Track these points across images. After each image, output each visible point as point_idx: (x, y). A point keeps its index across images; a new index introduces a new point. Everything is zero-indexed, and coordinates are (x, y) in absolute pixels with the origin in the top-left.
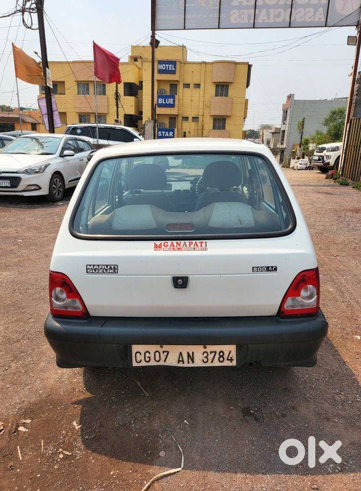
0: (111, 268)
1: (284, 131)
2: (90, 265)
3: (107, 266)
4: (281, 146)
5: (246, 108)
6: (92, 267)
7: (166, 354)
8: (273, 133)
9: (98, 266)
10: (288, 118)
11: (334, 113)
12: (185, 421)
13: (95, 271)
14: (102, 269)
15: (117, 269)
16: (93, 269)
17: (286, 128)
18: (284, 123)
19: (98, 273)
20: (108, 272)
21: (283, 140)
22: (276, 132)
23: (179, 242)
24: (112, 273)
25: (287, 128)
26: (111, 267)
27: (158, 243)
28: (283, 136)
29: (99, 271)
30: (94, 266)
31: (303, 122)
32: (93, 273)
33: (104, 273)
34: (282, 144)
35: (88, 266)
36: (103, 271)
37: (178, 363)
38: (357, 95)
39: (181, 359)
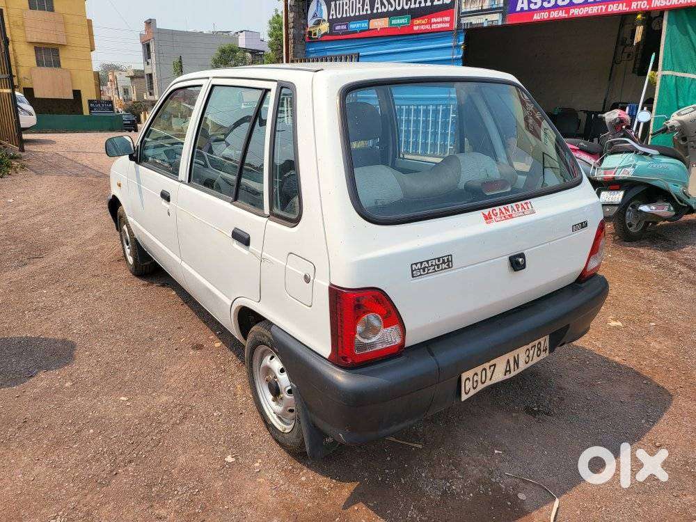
0: (444, 262)
1: (150, 76)
2: (416, 264)
3: (439, 259)
4: (151, 98)
5: (91, 35)
6: (419, 265)
7: (492, 368)
8: (132, 78)
9: (427, 261)
10: (153, 55)
11: (223, 51)
12: (496, 452)
13: (424, 271)
14: (432, 265)
15: (451, 261)
16: (421, 268)
17: (152, 69)
18: (148, 63)
19: (428, 273)
20: (441, 268)
21: (151, 88)
22: (136, 76)
23: (505, 206)
24: (445, 269)
25: (154, 71)
26: (444, 260)
27: (486, 211)
28: (151, 83)
29: (428, 270)
30: (421, 263)
31: (180, 62)
32: (421, 275)
33: (436, 271)
34: (151, 94)
35: (414, 266)
36: (434, 269)
37: (505, 375)
38: (293, 27)
39: (508, 369)
